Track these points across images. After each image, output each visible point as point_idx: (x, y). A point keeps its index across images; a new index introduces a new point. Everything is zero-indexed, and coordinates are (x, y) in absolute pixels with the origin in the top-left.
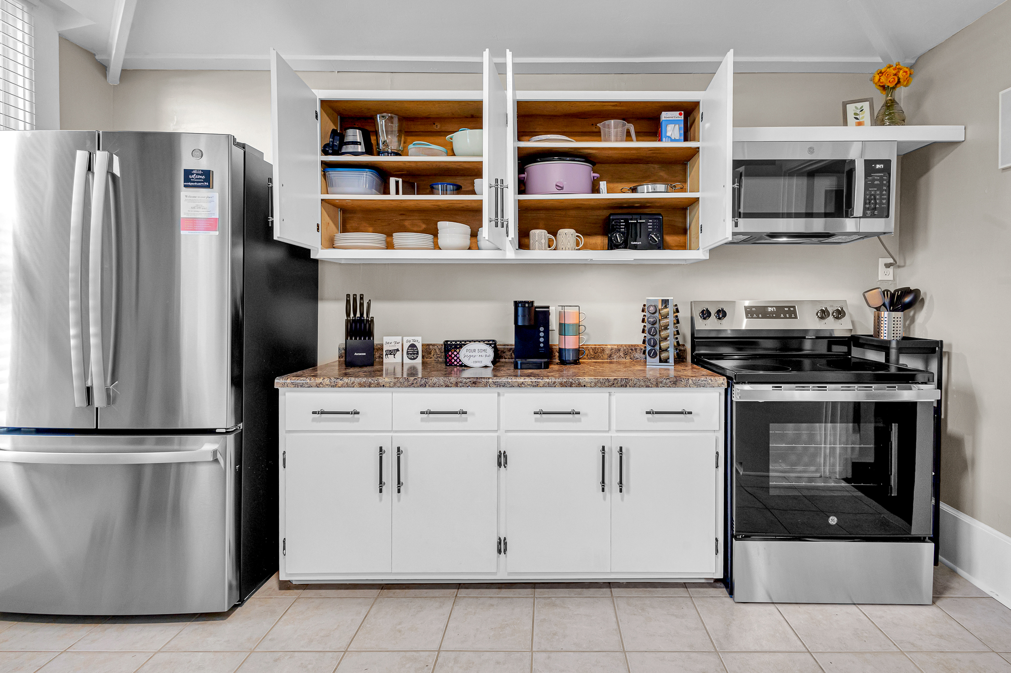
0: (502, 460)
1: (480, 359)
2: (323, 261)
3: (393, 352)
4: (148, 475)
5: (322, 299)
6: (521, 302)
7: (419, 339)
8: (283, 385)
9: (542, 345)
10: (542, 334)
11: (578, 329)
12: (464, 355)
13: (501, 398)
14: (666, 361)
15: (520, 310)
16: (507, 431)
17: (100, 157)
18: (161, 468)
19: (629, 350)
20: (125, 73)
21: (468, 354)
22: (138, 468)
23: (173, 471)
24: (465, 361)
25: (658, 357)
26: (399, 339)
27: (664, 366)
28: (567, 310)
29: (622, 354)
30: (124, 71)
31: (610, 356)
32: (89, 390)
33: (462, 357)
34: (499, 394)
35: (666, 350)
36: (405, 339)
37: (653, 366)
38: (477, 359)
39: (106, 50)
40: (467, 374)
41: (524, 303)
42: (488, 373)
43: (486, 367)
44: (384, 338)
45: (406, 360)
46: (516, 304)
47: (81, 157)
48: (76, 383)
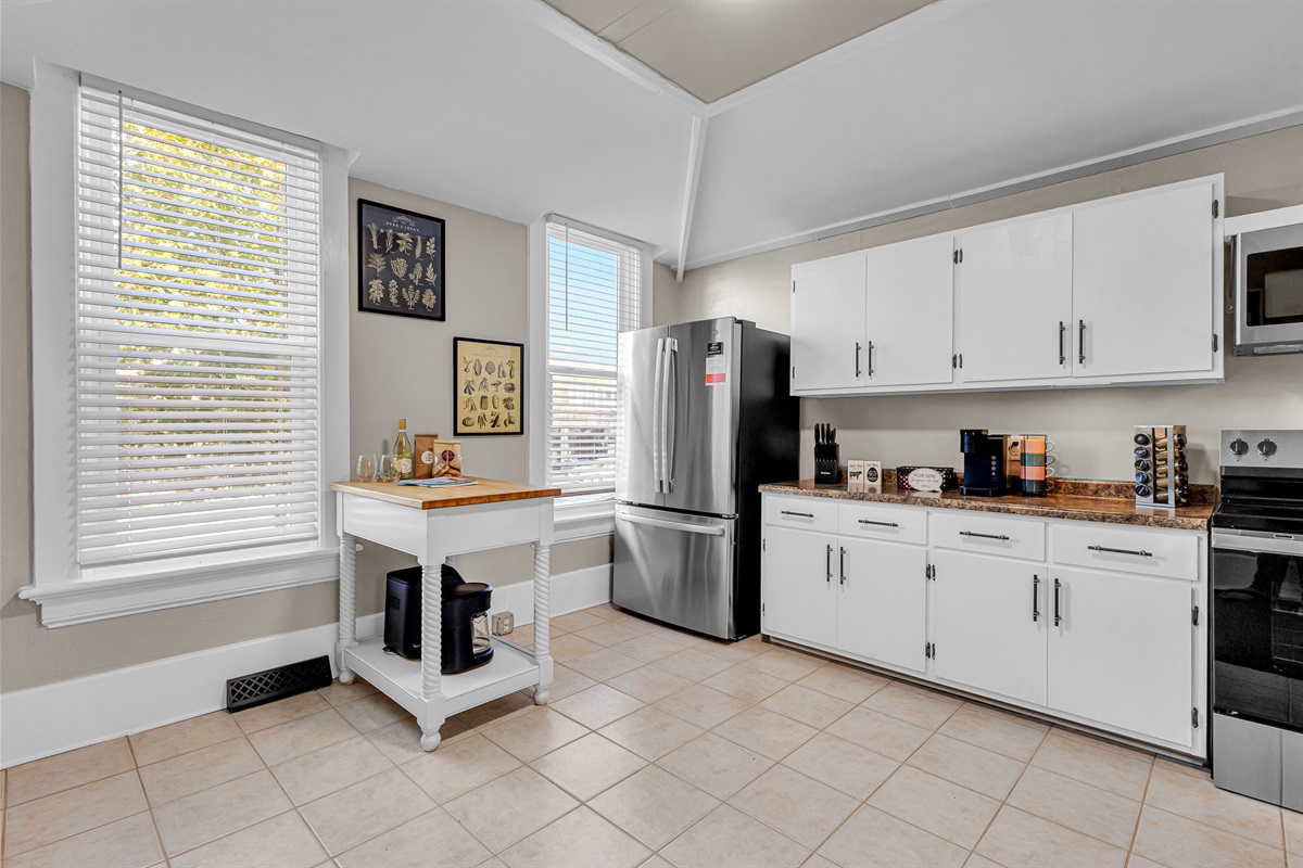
0: (930, 572)
1: (928, 484)
2: (804, 398)
3: (856, 474)
4: (693, 538)
5: (804, 428)
6: (967, 431)
7: (879, 463)
8: (764, 490)
9: (994, 474)
10: (994, 463)
11: (1043, 460)
12: (912, 480)
13: (931, 517)
14: (1165, 501)
15: (966, 439)
16: (936, 547)
17: (668, 340)
18: (700, 536)
19: (1121, 489)
20: (686, 273)
21: (916, 478)
22: (688, 534)
23: (708, 538)
24: (913, 484)
25: (1152, 496)
26: (861, 463)
27: (1160, 507)
28: (1031, 439)
29: (1113, 492)
30: (685, 272)
31: (1096, 493)
32: (661, 482)
33: (910, 480)
34: (928, 513)
35: (1166, 488)
36: (867, 463)
37: (1144, 505)
38: (925, 483)
39: (676, 262)
40: (916, 494)
41: (969, 432)
42: (938, 496)
43: (934, 491)
44: (848, 461)
45: (867, 482)
46: (962, 432)
47: (660, 341)
48: (656, 478)
